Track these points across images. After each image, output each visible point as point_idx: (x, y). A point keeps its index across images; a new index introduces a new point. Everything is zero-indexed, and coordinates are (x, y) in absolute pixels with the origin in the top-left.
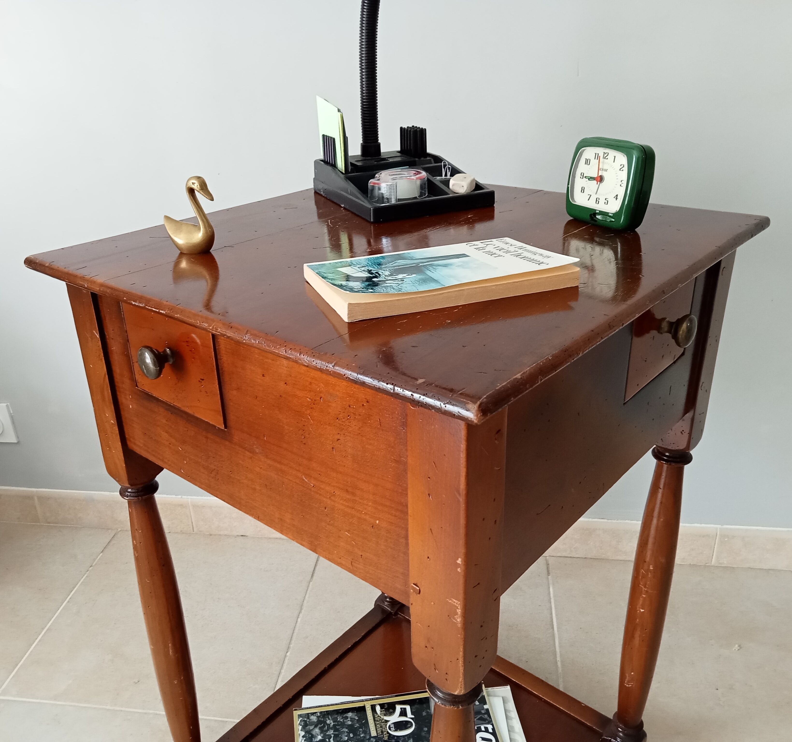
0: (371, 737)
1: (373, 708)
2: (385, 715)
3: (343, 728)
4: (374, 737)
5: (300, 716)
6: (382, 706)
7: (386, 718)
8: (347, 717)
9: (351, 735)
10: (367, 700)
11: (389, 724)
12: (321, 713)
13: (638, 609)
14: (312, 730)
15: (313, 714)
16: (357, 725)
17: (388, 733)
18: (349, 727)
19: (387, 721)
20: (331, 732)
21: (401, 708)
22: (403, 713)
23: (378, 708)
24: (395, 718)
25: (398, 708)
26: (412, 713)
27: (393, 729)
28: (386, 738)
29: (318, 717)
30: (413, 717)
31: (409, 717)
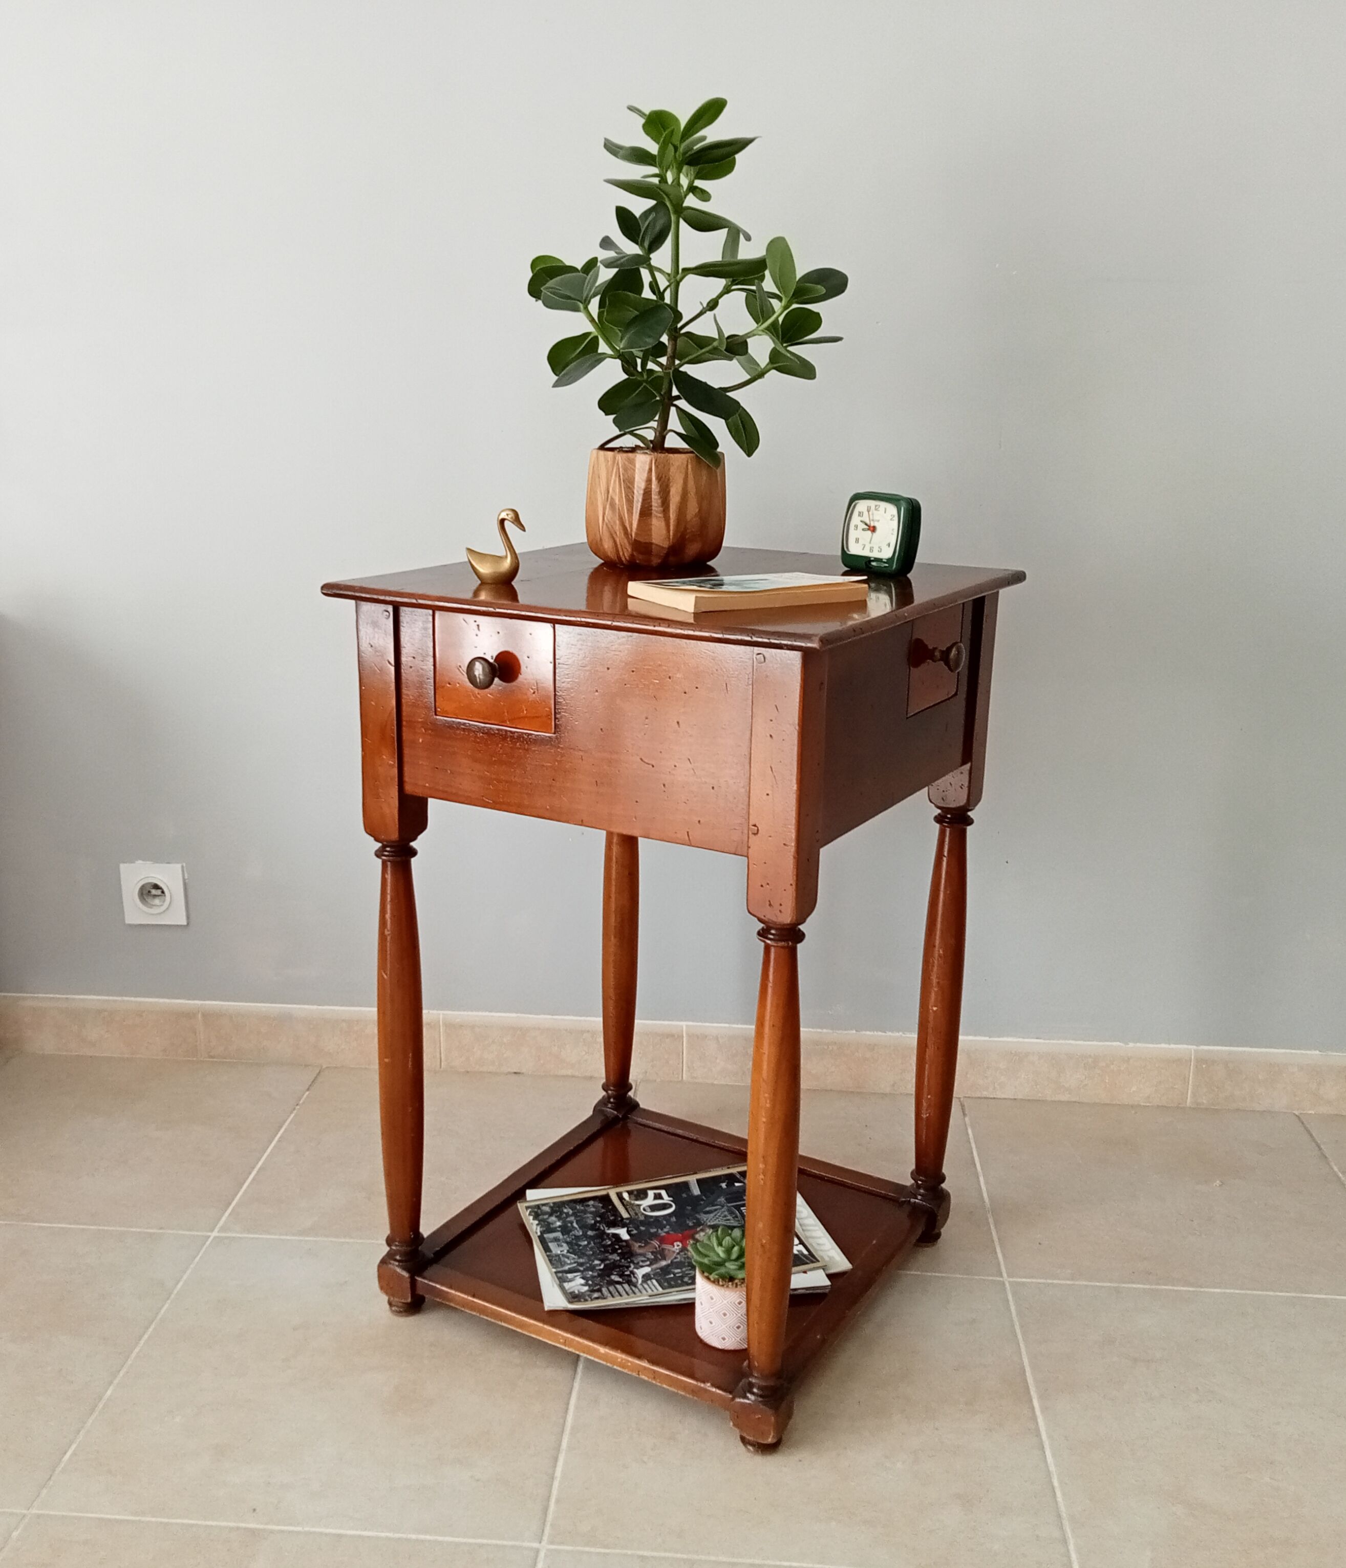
0: (622, 1219)
1: (620, 1196)
2: (637, 1200)
3: (585, 1214)
4: (627, 1219)
5: (527, 1208)
6: (630, 1193)
7: (638, 1202)
8: (588, 1205)
9: (599, 1219)
10: (608, 1189)
11: (642, 1208)
12: (554, 1203)
13: (930, 1007)
14: (548, 1218)
15: (544, 1205)
16: (602, 1210)
17: (643, 1214)
18: (592, 1212)
19: (639, 1206)
20: (571, 1218)
21: (654, 1193)
22: (658, 1197)
23: (625, 1195)
24: (647, 1202)
25: (651, 1194)
26: (669, 1196)
27: (649, 1210)
28: (642, 1218)
29: (551, 1207)
30: (671, 1199)
31: (666, 1199)
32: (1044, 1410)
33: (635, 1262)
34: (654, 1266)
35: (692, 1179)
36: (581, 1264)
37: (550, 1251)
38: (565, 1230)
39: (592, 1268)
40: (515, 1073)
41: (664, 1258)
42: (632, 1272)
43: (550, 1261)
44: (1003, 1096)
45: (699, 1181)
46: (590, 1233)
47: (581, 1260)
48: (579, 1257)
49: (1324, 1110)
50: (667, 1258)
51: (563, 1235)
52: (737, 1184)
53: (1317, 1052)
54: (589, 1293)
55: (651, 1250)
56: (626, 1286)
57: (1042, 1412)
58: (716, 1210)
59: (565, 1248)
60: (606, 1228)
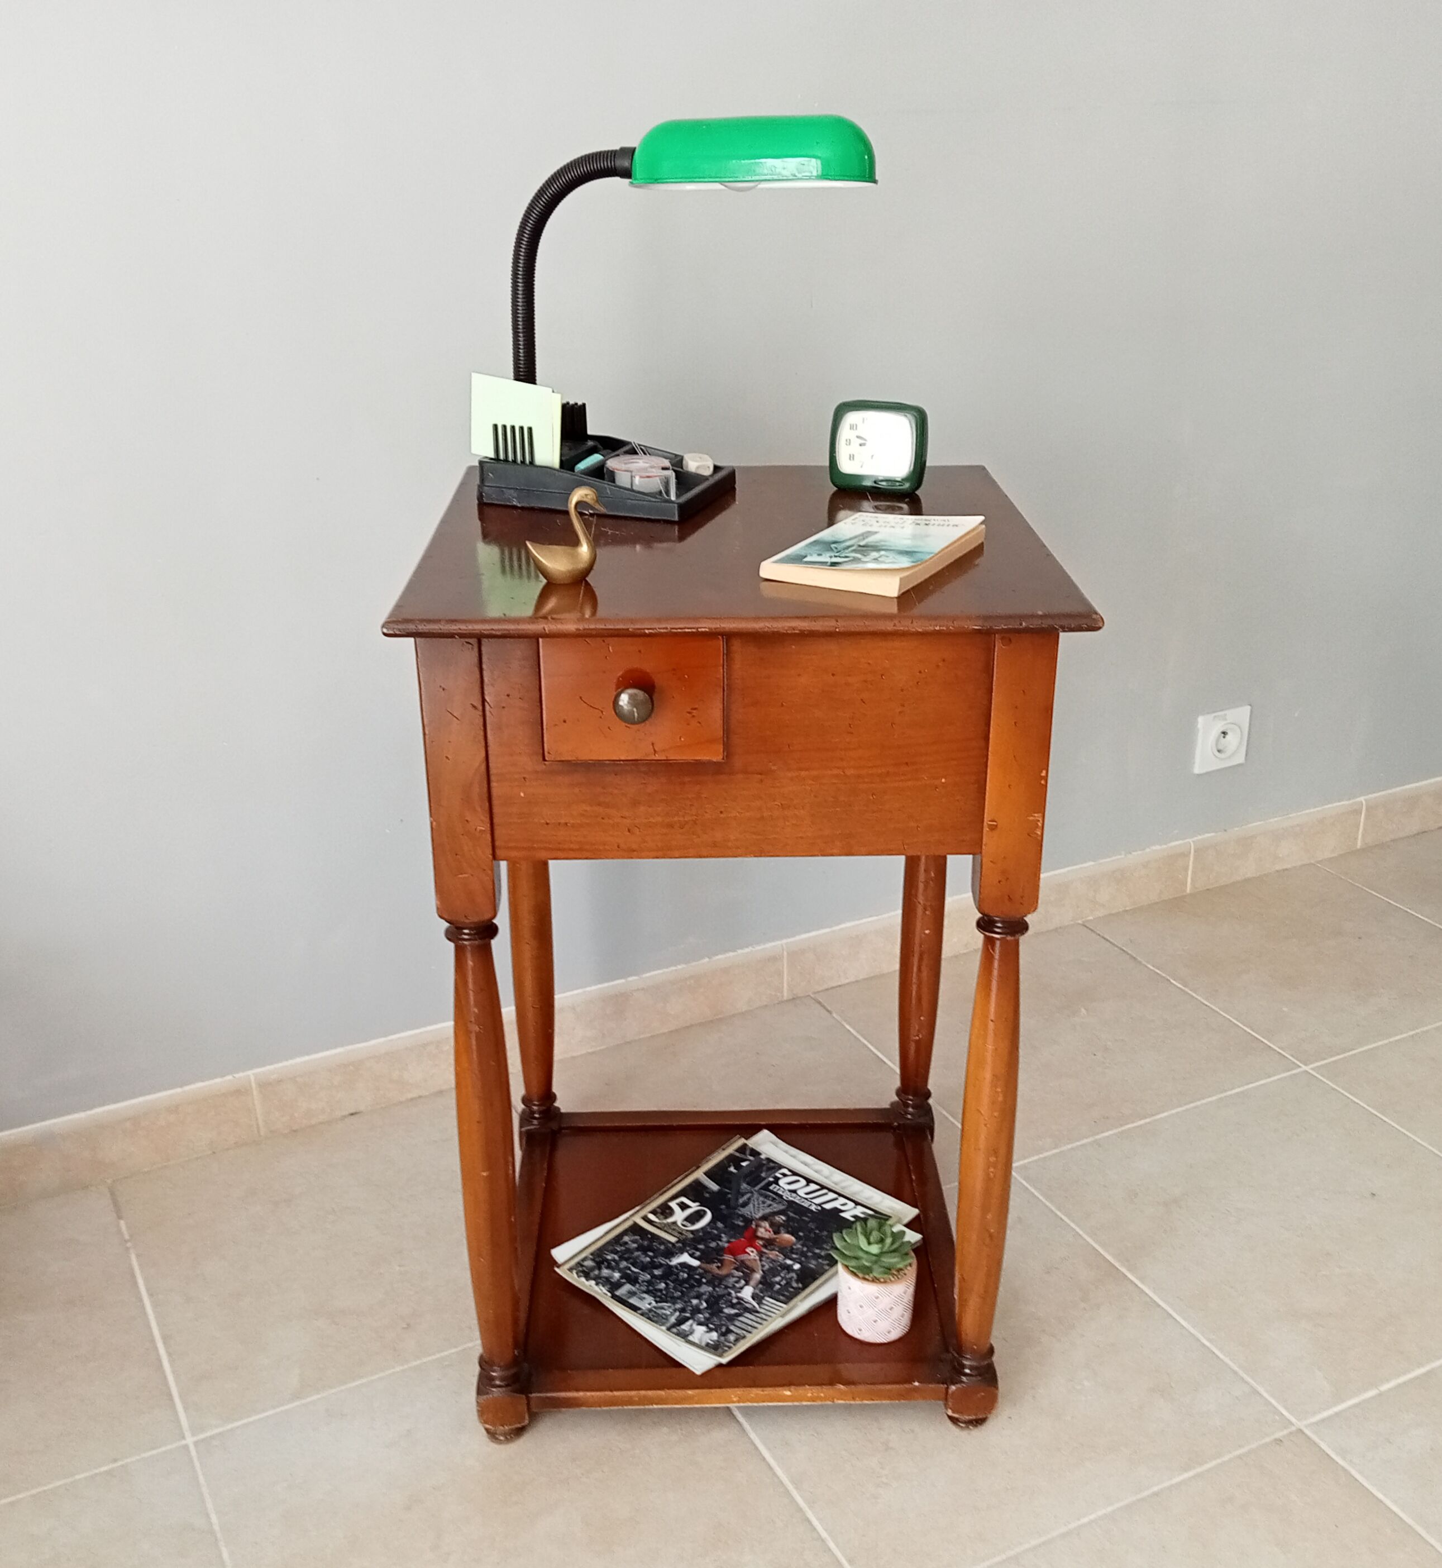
0: (673, 1244)
1: (645, 1219)
2: (666, 1218)
3: (633, 1253)
4: (677, 1242)
5: (571, 1270)
6: (654, 1212)
7: (670, 1220)
8: (626, 1243)
9: (651, 1254)
10: (632, 1215)
11: (680, 1224)
12: (592, 1254)
14: (600, 1274)
15: (584, 1260)
16: (646, 1243)
17: (687, 1231)
18: (637, 1249)
19: (675, 1223)
20: (624, 1264)
21: (678, 1204)
22: (683, 1207)
23: (652, 1217)
24: (679, 1216)
25: (674, 1205)
26: (694, 1201)
27: (688, 1224)
28: (691, 1236)
29: (593, 1260)
30: (698, 1204)
31: (694, 1207)
32: (1142, 1279)
33: (731, 1286)
34: (753, 1282)
35: (699, 1174)
36: (683, 1310)
37: (640, 1309)
38: (633, 1280)
39: (697, 1310)
40: (352, 1114)
41: (753, 1271)
42: (738, 1298)
43: (649, 1318)
44: (847, 981)
45: (706, 1174)
46: (657, 1272)
47: (678, 1306)
48: (674, 1304)
49: (1101, 913)
50: (755, 1269)
51: (634, 1285)
52: (744, 1164)
53: (1092, 863)
54: (722, 1338)
55: (732, 1267)
56: (747, 1315)
57: (1143, 1283)
58: (749, 1199)
59: (649, 1299)
60: (667, 1261)
